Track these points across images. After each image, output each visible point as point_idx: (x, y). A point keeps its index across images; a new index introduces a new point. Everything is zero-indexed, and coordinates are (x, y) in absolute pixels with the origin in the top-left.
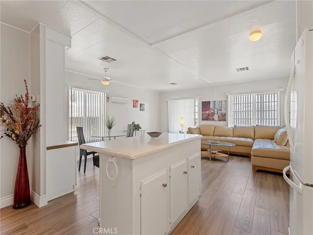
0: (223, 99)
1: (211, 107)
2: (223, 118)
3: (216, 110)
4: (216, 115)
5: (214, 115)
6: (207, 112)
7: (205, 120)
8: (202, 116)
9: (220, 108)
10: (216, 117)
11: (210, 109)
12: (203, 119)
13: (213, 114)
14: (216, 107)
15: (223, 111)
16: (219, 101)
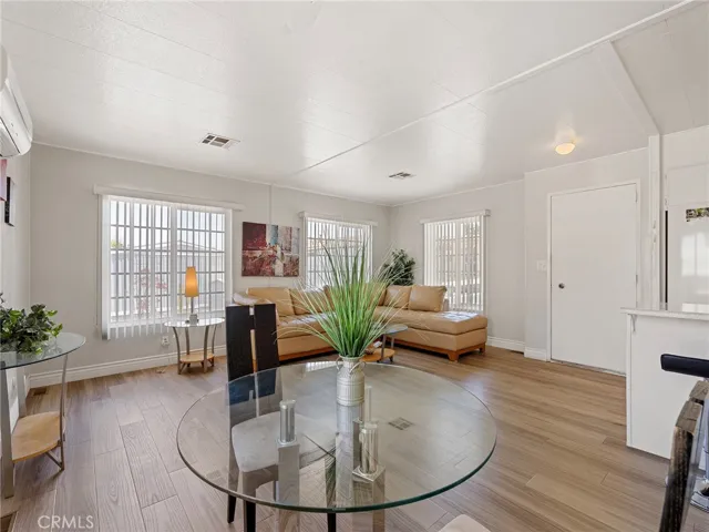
0: (294, 224)
1: (268, 240)
2: (293, 269)
3: (278, 248)
4: (278, 262)
5: (274, 262)
6: (258, 253)
7: (252, 274)
8: (244, 264)
9: (288, 246)
10: (278, 267)
11: (264, 244)
12: (246, 273)
13: (273, 258)
14: (279, 242)
15: (293, 254)
16: (287, 228)
